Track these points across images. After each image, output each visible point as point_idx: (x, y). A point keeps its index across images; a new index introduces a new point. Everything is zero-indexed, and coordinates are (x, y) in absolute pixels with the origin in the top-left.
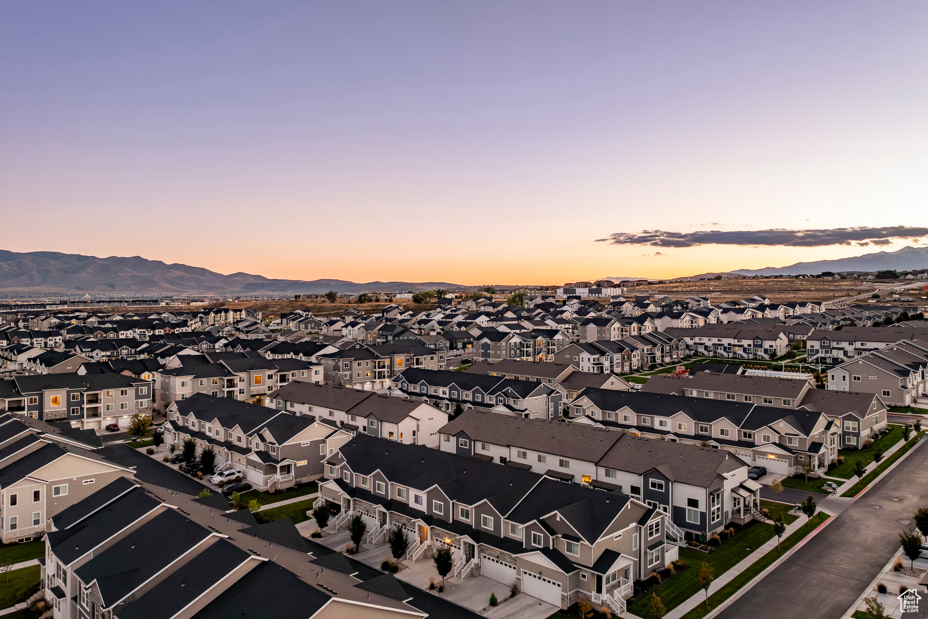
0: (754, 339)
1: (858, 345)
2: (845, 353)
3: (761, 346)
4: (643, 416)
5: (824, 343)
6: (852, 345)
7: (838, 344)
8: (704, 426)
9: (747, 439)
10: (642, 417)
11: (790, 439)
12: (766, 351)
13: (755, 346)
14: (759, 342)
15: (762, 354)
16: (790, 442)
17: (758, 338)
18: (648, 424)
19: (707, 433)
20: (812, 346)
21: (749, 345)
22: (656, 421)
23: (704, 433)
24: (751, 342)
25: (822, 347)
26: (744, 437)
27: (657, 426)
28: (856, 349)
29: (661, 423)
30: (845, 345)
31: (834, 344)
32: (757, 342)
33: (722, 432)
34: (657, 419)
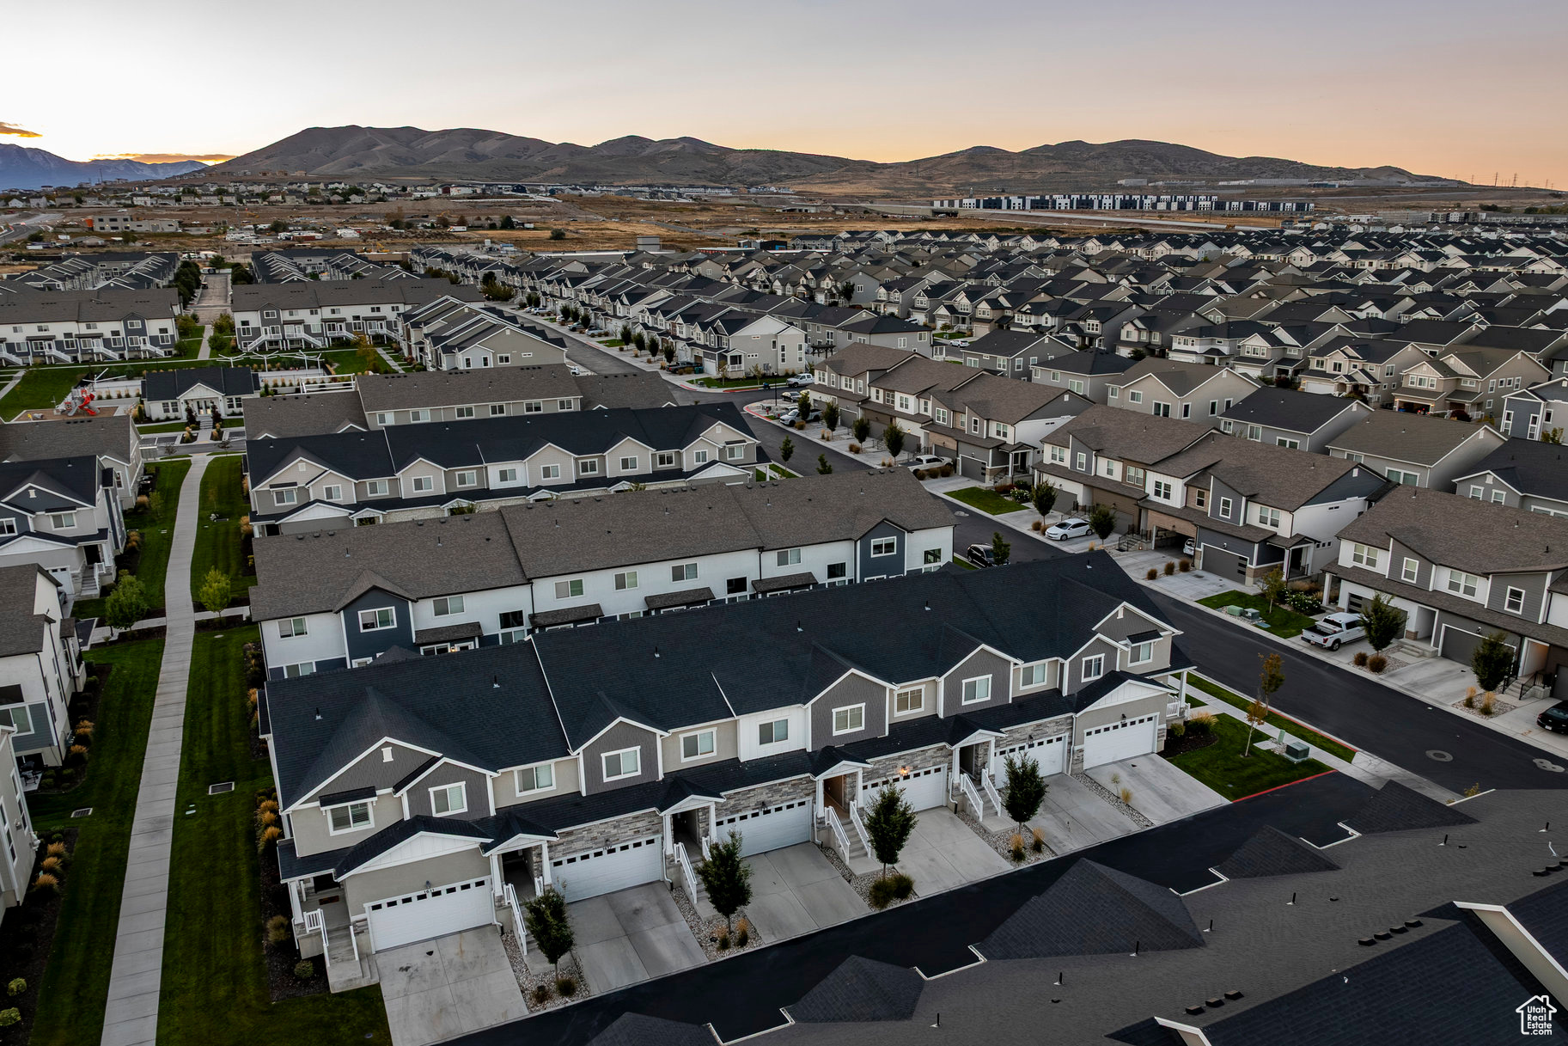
0: (124, 319)
1: (326, 312)
2: (307, 329)
3: (143, 332)
4: (458, 471)
5: (268, 315)
6: (316, 313)
7: (291, 314)
8: (588, 460)
9: (666, 466)
10: (457, 473)
11: (732, 450)
12: (154, 341)
13: (129, 332)
14: (138, 324)
15: (149, 346)
16: (732, 455)
17: (133, 316)
18: (472, 483)
19: (595, 473)
20: (245, 323)
21: (116, 333)
22: (492, 475)
23: (590, 474)
24: (118, 326)
25: (265, 323)
26: (661, 464)
27: (495, 483)
28: (324, 321)
29: (504, 476)
30: (303, 314)
31: (285, 315)
32: (132, 325)
33: (625, 464)
34: (494, 470)
